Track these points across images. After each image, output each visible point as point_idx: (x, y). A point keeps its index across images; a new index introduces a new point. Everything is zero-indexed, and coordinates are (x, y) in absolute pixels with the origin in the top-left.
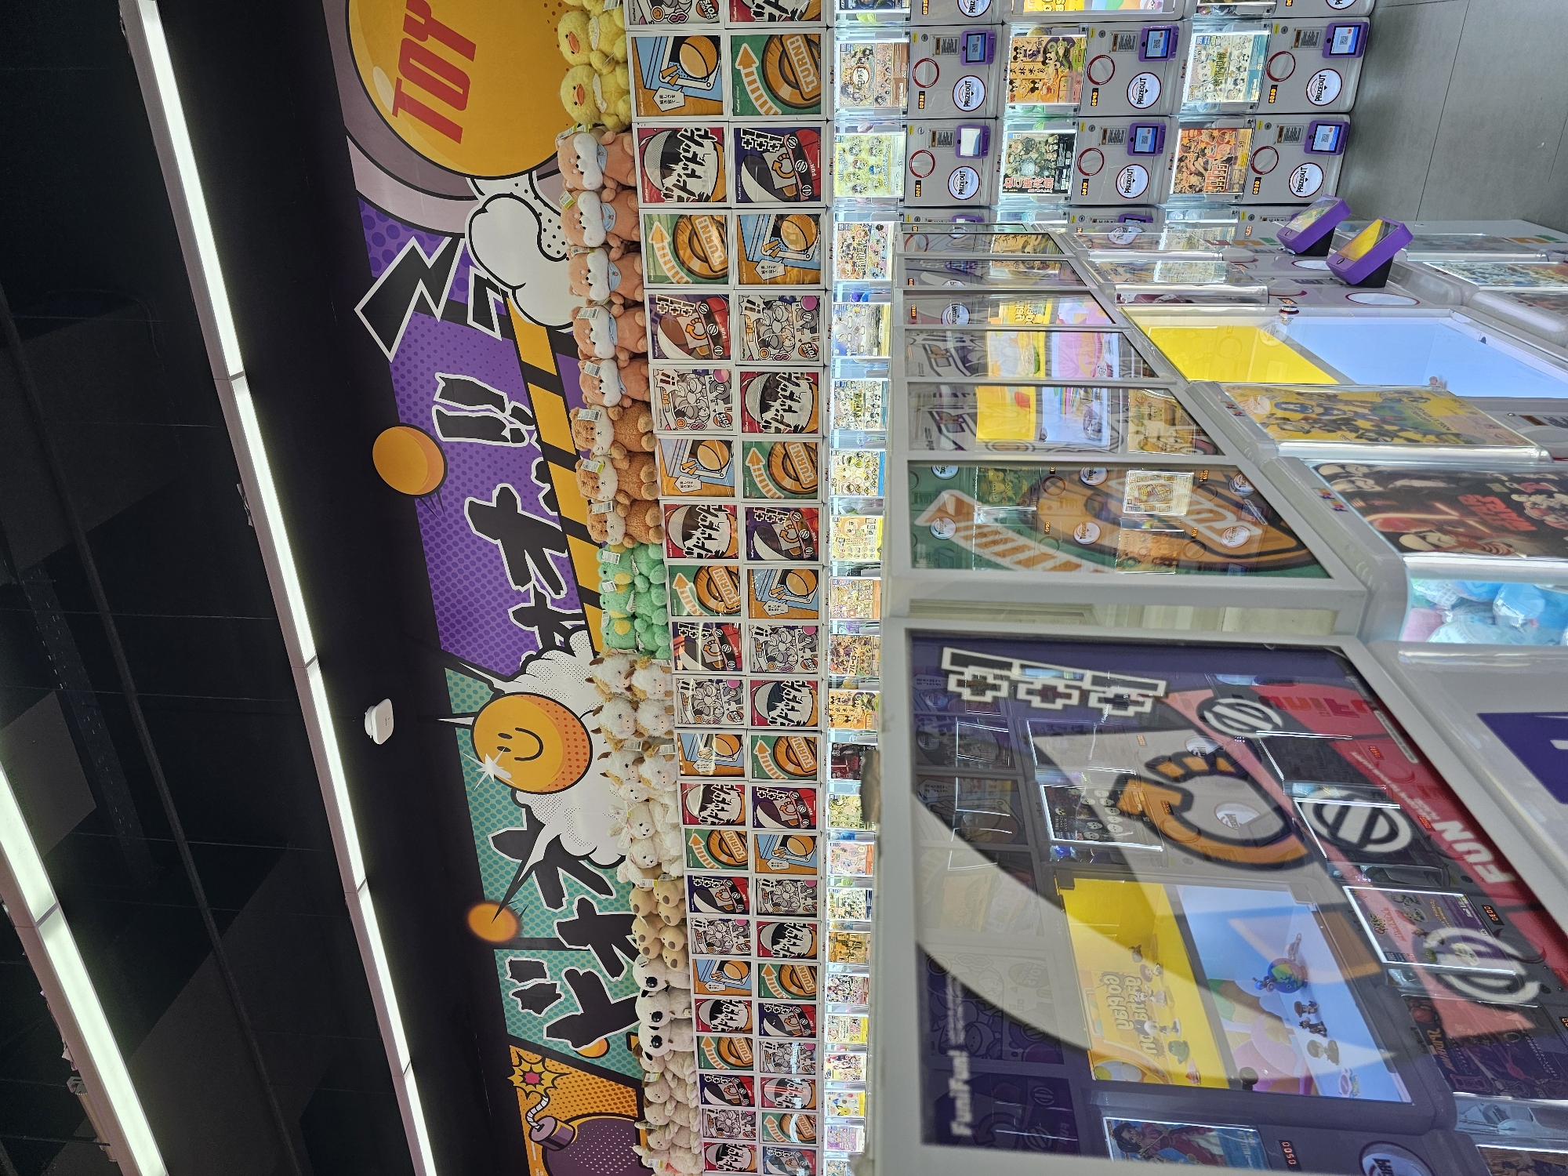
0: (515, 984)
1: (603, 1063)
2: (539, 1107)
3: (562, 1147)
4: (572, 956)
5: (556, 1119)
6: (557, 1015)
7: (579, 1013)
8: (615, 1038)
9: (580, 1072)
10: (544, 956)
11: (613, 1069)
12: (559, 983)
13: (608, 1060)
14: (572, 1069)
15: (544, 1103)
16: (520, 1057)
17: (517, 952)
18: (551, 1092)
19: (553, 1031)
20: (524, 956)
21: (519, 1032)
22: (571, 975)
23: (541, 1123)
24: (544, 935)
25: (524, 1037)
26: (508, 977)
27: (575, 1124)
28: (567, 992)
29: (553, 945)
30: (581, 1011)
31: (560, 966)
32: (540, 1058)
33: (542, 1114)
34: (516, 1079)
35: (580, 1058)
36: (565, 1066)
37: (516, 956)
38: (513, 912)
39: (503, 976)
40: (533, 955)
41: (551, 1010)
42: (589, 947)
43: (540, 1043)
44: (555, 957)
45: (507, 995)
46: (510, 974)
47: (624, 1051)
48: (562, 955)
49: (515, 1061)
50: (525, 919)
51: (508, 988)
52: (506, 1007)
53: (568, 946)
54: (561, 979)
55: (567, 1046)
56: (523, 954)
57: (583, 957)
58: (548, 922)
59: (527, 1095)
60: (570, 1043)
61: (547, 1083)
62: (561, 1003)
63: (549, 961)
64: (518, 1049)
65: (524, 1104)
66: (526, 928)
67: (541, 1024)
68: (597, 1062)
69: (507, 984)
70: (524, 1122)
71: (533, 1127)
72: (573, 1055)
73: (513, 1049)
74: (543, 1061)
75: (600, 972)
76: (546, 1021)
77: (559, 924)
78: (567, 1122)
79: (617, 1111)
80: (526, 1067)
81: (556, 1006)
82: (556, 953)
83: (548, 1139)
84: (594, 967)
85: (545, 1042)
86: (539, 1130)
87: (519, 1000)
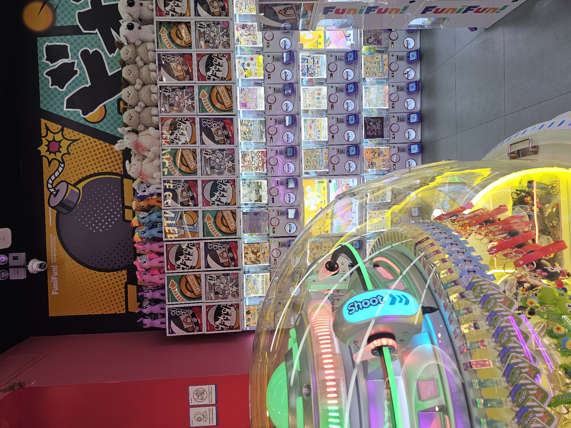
0: (48, 64)
1: (102, 127)
2: (57, 174)
3: (70, 209)
4: (86, 38)
5: (68, 184)
6: (74, 88)
7: (88, 86)
8: (110, 105)
9: (87, 137)
10: (69, 40)
11: (108, 131)
12: (76, 61)
13: (105, 124)
14: (81, 135)
15: (60, 169)
16: (47, 129)
17: (51, 38)
18: (66, 158)
19: (71, 103)
20: (57, 42)
21: (48, 106)
22: (85, 54)
23: (57, 189)
24: (69, 24)
25: (51, 110)
26: (44, 60)
27: (80, 186)
28: (81, 68)
29: (74, 31)
30: (90, 84)
31: (78, 48)
32: (60, 127)
33: (59, 180)
34: (43, 149)
35: (87, 124)
36: (76, 133)
37: (51, 42)
38: (51, 6)
39: (42, 59)
40: (62, 40)
41: (70, 84)
42: (97, 31)
43: (61, 114)
44: (75, 41)
45: (42, 75)
46: (46, 57)
47: (115, 115)
48: (79, 38)
49: (43, 132)
50: (58, 11)
51: (44, 69)
52: (41, 85)
53: (84, 31)
54: (78, 58)
55: (79, 115)
56: (55, 39)
57: (93, 39)
58: (73, 13)
59: (50, 163)
60: (80, 111)
61: (64, 150)
62: (77, 78)
63: (71, 44)
64: (46, 121)
65: (47, 171)
66: (59, 18)
67: (63, 97)
68: (97, 127)
69: (43, 65)
70: (45, 189)
71: (51, 193)
72: (82, 122)
73: (43, 121)
74: (62, 130)
75: (103, 50)
76: (66, 94)
77: (79, 13)
78: (75, 185)
79: (109, 170)
80: (50, 137)
81: (73, 81)
82: (75, 37)
83: (61, 204)
84: (99, 47)
85: (65, 113)
86: (55, 196)
87: (50, 78)
